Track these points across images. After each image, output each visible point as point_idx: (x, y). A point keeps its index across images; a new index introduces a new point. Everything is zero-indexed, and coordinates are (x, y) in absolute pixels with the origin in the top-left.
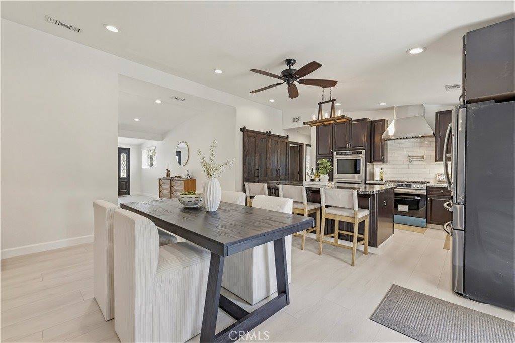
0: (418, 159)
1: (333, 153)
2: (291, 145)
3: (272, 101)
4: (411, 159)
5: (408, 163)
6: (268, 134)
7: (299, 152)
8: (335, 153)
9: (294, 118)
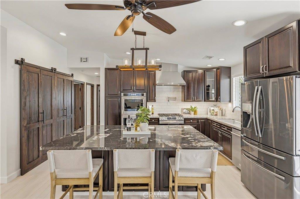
0: (172, 99)
1: (120, 94)
2: (74, 83)
3: (63, 34)
4: (169, 99)
5: (167, 101)
6: (53, 70)
7: (81, 90)
8: (122, 94)
9: (81, 58)
